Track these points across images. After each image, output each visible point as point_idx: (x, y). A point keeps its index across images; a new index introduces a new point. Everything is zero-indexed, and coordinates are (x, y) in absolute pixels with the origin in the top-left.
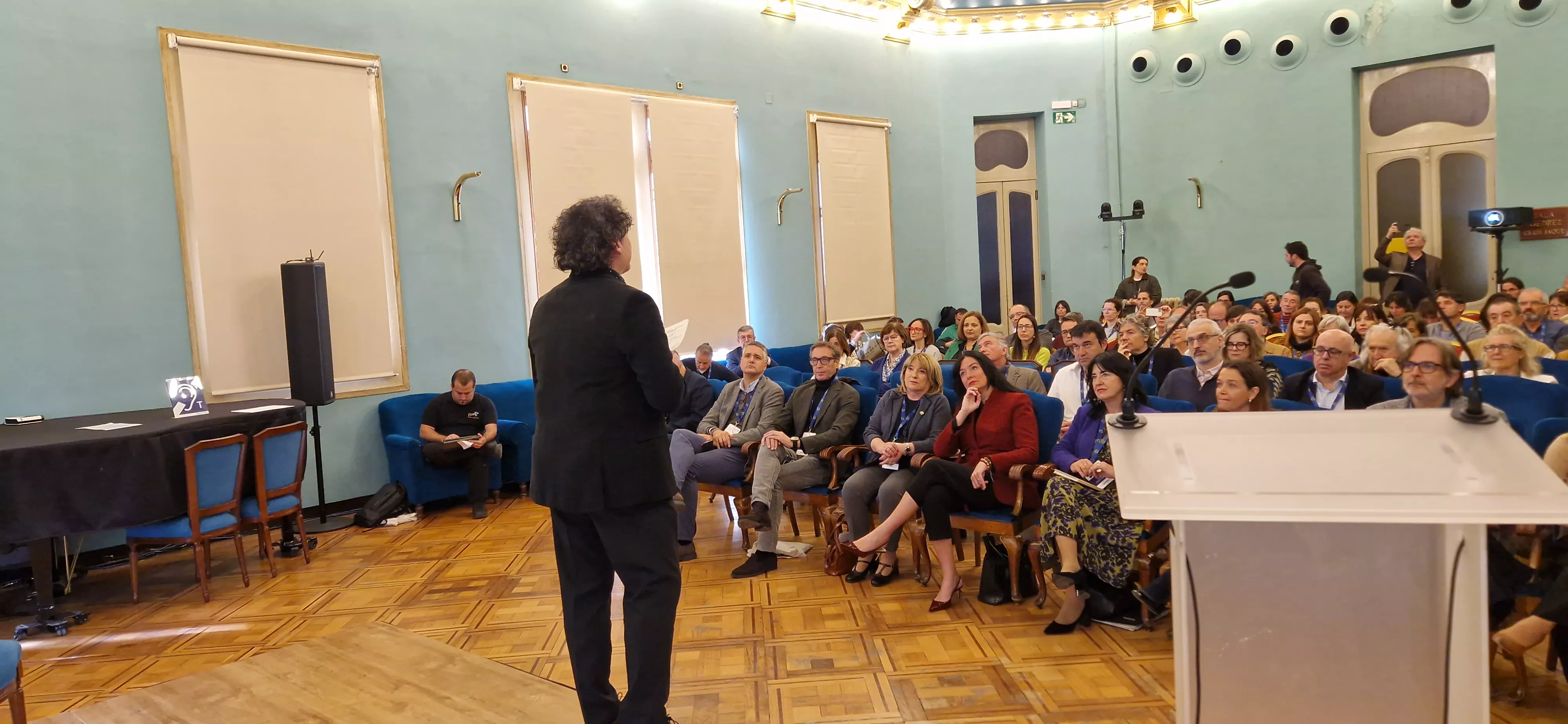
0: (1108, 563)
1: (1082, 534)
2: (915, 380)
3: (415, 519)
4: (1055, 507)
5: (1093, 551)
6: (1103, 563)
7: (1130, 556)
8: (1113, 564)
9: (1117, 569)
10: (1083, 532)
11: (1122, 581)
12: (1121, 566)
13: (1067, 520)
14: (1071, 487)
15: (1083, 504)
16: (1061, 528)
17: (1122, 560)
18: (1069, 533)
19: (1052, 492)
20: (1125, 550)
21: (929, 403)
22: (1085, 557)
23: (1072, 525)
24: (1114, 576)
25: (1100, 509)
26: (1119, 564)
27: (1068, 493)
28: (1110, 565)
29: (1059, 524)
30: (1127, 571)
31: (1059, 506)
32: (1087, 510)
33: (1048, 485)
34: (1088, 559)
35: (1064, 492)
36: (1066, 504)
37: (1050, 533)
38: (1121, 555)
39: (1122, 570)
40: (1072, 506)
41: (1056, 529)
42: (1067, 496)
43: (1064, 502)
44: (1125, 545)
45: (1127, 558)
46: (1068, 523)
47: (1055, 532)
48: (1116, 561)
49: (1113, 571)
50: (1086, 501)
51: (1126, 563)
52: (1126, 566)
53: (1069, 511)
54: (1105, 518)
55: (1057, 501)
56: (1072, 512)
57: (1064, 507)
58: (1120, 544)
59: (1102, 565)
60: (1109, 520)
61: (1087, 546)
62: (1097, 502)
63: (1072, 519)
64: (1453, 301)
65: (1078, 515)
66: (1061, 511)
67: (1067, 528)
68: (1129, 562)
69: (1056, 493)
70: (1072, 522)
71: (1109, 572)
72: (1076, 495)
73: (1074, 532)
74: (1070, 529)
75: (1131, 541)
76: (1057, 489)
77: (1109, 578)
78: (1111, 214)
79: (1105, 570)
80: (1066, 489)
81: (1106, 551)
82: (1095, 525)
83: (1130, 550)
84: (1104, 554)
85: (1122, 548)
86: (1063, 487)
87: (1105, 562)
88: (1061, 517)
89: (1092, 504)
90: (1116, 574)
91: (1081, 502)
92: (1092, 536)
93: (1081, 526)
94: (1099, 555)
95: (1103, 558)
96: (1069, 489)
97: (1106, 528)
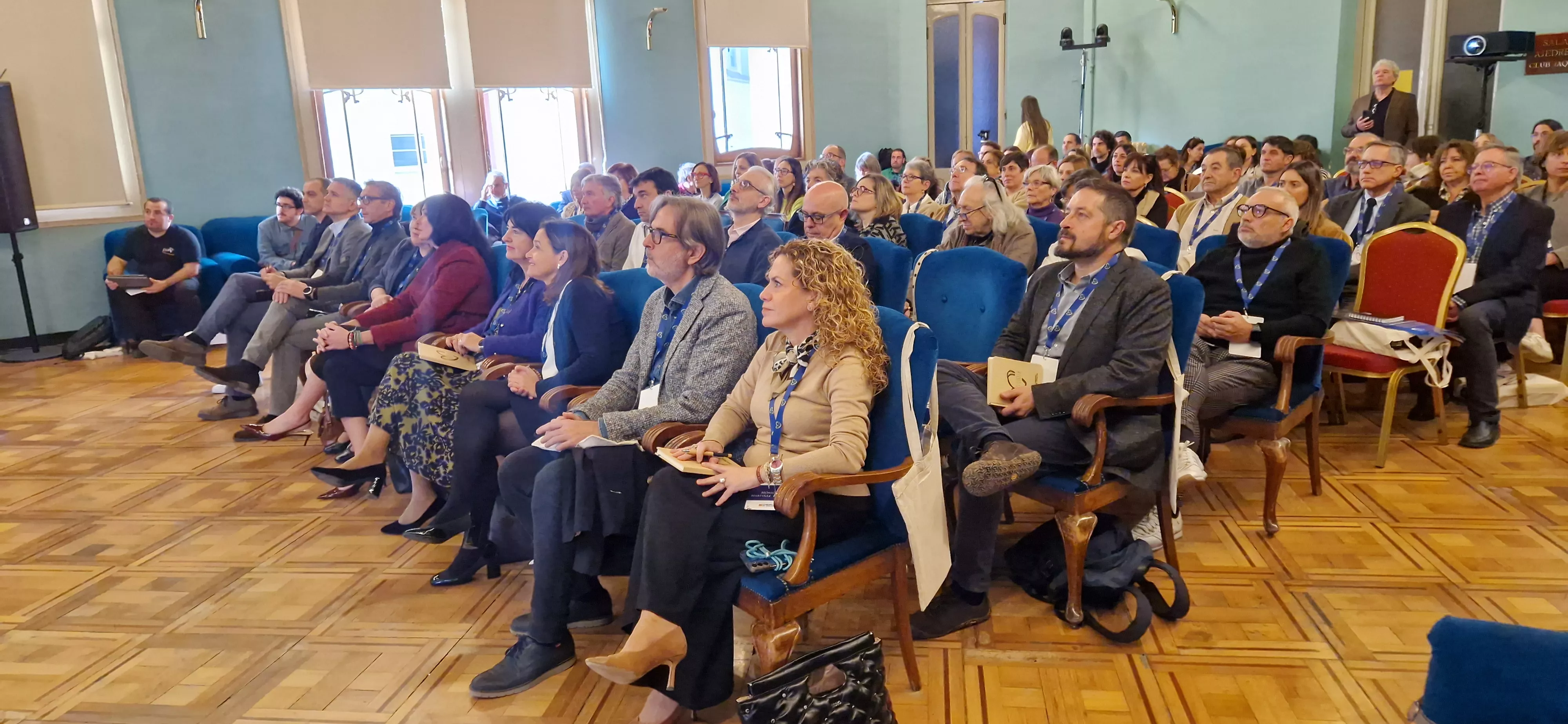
0: (442, 458)
1: (399, 424)
3: (121, 353)
5: (418, 444)
6: (435, 457)
8: (447, 459)
9: (451, 465)
10: (402, 420)
13: (382, 406)
15: (421, 387)
18: (377, 421)
24: (445, 473)
25: (447, 394)
27: (399, 373)
28: (445, 460)
31: (383, 387)
36: (390, 386)
40: (393, 390)
42: (394, 377)
46: (381, 409)
49: (445, 467)
53: (389, 395)
54: (454, 405)
56: (392, 395)
57: (386, 389)
59: (433, 460)
61: (407, 437)
62: (442, 386)
63: (388, 405)
64: (1280, 151)
65: (399, 400)
70: (387, 409)
73: (387, 419)
74: (380, 416)
77: (438, 475)
78: (1071, 41)
79: (434, 465)
80: (399, 368)
81: (440, 444)
82: (429, 412)
84: (439, 447)
86: (397, 366)
87: (439, 456)
89: (438, 388)
90: (448, 471)
91: (418, 385)
92: (427, 426)
93: (399, 413)
94: (432, 448)
95: (438, 452)
96: (405, 369)
97: (444, 417)
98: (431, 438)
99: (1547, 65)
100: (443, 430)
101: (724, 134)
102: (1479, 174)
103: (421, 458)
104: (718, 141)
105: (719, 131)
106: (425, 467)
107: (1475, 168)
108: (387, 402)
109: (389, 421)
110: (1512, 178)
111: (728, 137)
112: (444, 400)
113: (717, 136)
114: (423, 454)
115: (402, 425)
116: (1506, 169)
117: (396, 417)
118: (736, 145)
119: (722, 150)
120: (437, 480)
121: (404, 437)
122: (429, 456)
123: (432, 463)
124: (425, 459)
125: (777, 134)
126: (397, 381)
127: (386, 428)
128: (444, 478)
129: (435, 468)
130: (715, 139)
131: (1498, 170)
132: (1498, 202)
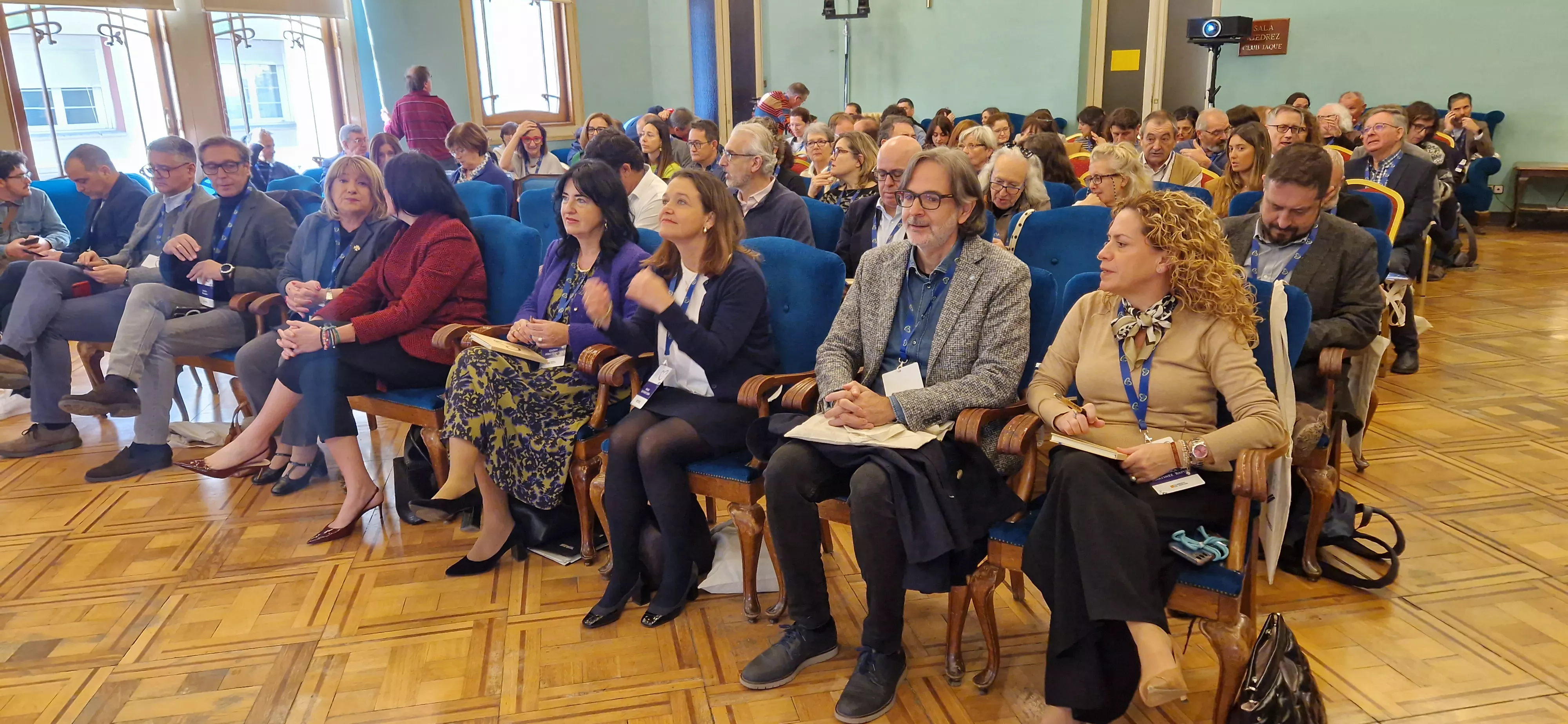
0: (534, 475)
1: (491, 436)
2: (353, 197)
4: (456, 394)
5: (509, 459)
6: (526, 475)
7: (563, 464)
8: (541, 475)
9: (547, 483)
10: (493, 432)
11: (551, 500)
12: (553, 479)
13: (468, 416)
14: (490, 364)
15: (504, 390)
16: (459, 426)
17: (553, 469)
18: (467, 435)
19: (458, 371)
20: (556, 457)
21: (369, 233)
22: (494, 469)
23: (475, 424)
24: (541, 493)
25: (530, 399)
26: (549, 476)
27: (480, 374)
28: (538, 477)
29: (458, 420)
30: (559, 486)
31: (462, 392)
32: (508, 400)
33: (457, 360)
34: (498, 472)
35: (472, 371)
36: (472, 391)
37: (445, 432)
38: (552, 464)
39: (552, 484)
40: (479, 395)
41: (453, 427)
42: (475, 378)
43: (470, 387)
44: (556, 449)
45: (560, 467)
46: (469, 420)
47: (451, 432)
48: (545, 472)
49: (540, 485)
50: (511, 386)
51: (558, 474)
52: (557, 478)
53: (474, 402)
54: (538, 412)
55: (460, 386)
56: (478, 402)
57: (467, 395)
58: (548, 449)
59: (525, 478)
60: (543, 414)
61: (499, 452)
62: (525, 389)
63: (476, 415)
65: (488, 407)
66: (461, 401)
67: (466, 428)
68: (562, 474)
69: (463, 372)
70: (475, 419)
71: (535, 487)
72: (494, 376)
73: (476, 433)
74: (469, 429)
75: (564, 443)
76: (465, 367)
77: (534, 496)
78: (834, 11)
79: (528, 485)
80: (477, 368)
81: (531, 458)
82: (517, 421)
83: (563, 456)
84: (530, 462)
85: (552, 454)
86: (474, 365)
87: (530, 474)
88: (460, 409)
89: (519, 391)
90: (544, 490)
91: (500, 387)
92: (514, 437)
93: (490, 423)
94: (521, 463)
95: (528, 468)
96: (484, 368)
97: (532, 427)
98: (519, 451)
99: (1257, 47)
100: (538, 442)
101: (489, 94)
102: (1372, 135)
103: (514, 476)
104: (484, 101)
105: (486, 92)
106: (519, 487)
107: (1367, 130)
108: (474, 411)
109: (479, 435)
110: (1400, 136)
111: (494, 98)
112: (525, 406)
113: (483, 96)
114: (515, 472)
115: (494, 439)
116: (1394, 129)
117: (486, 429)
118: (502, 107)
119: (489, 112)
120: (534, 502)
121: (497, 453)
122: (520, 474)
123: (525, 482)
124: (517, 478)
125: (544, 96)
126: (481, 384)
127: (476, 443)
128: (541, 498)
129: (528, 487)
130: (482, 99)
131: (1387, 130)
132: (1389, 158)
